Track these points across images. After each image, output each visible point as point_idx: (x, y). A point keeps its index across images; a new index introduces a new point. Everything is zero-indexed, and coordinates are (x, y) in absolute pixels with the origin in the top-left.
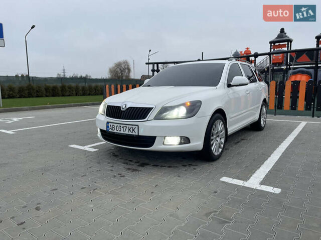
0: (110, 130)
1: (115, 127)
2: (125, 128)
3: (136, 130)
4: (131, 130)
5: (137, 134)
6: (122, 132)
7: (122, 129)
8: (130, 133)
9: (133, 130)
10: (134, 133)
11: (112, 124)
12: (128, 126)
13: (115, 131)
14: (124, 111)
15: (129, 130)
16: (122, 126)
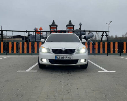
0: (58, 59)
1: (61, 57)
2: (66, 57)
3: (71, 58)
4: (69, 58)
5: (71, 59)
6: (64, 59)
7: (65, 58)
8: (68, 59)
9: (70, 58)
10: (70, 59)
11: (58, 57)
12: (67, 56)
13: (61, 59)
14: (64, 51)
15: (68, 58)
16: (64, 56)
